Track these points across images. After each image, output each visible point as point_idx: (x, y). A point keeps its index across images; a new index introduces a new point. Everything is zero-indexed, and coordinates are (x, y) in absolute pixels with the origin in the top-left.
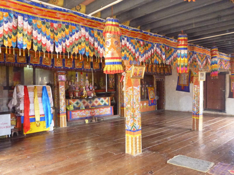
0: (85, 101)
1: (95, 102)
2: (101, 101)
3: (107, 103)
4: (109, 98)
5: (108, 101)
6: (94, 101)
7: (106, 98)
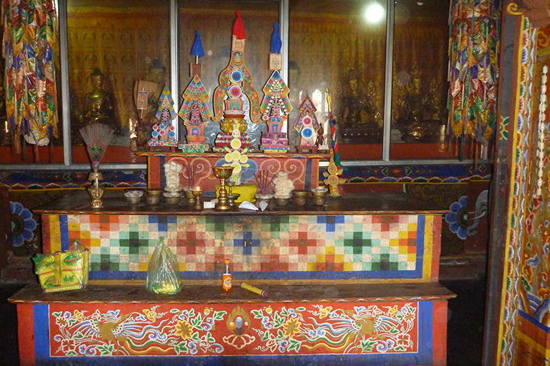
0: (202, 228)
1: (292, 243)
2: (347, 243)
3: (406, 261)
4: (430, 218)
5: (414, 243)
6: (284, 235)
7: (395, 220)
